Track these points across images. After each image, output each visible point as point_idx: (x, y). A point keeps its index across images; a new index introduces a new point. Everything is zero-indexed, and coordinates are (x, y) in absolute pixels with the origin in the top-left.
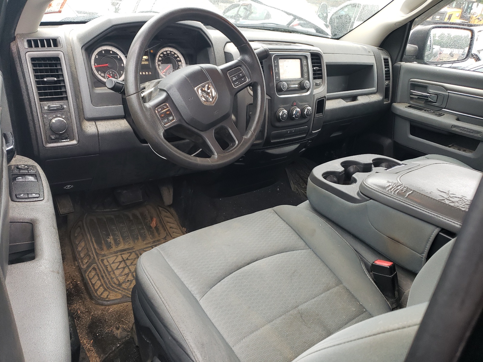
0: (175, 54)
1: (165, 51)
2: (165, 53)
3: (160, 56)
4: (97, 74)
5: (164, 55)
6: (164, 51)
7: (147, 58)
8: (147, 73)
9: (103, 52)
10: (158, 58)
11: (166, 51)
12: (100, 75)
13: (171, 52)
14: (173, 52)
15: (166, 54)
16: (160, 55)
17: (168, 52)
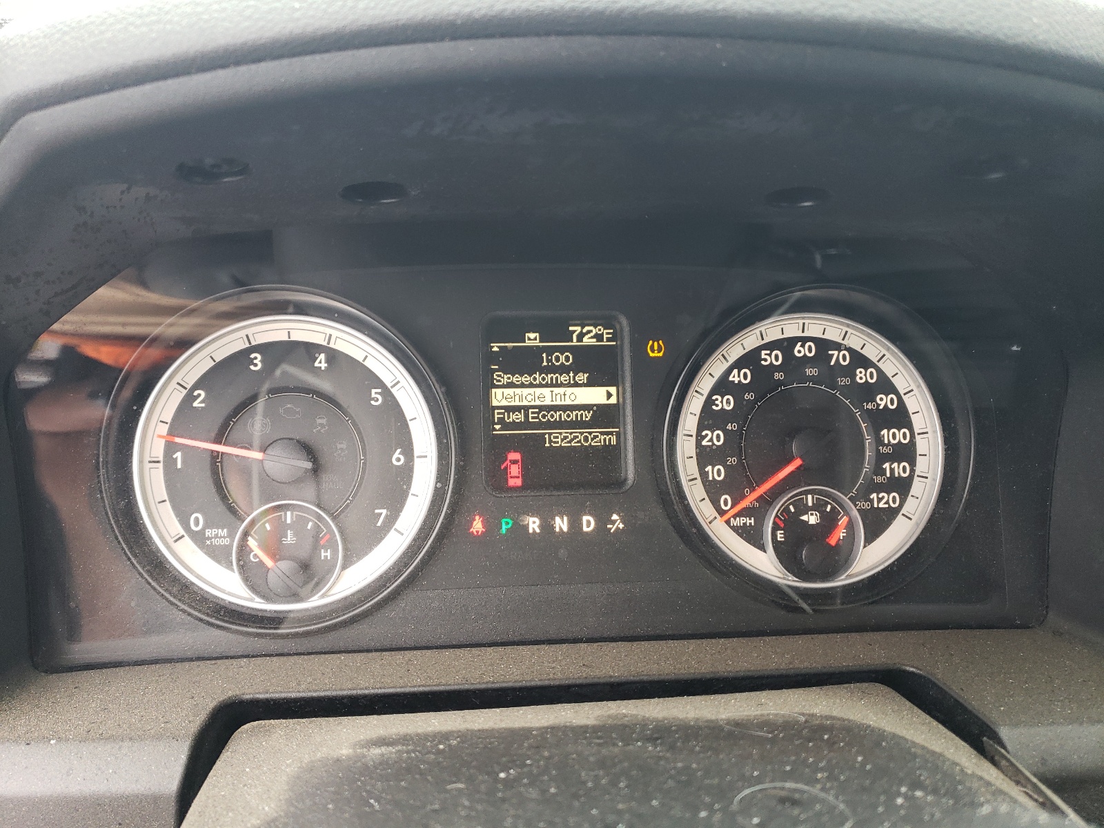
0: (860, 360)
1: (771, 346)
2: (772, 359)
3: (722, 386)
4: (176, 528)
5: (762, 374)
6: (765, 347)
7: (613, 400)
8: (588, 523)
9: (251, 362)
10: (709, 402)
11: (786, 345)
12: (199, 539)
13: (824, 345)
14: (838, 347)
15: (778, 369)
16: (729, 371)
17: (799, 351)
